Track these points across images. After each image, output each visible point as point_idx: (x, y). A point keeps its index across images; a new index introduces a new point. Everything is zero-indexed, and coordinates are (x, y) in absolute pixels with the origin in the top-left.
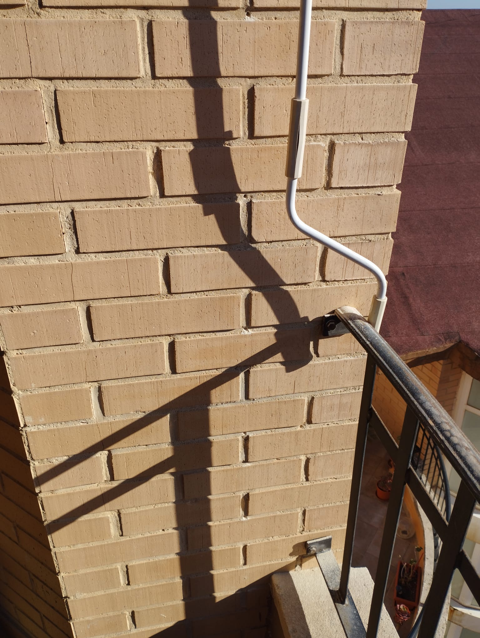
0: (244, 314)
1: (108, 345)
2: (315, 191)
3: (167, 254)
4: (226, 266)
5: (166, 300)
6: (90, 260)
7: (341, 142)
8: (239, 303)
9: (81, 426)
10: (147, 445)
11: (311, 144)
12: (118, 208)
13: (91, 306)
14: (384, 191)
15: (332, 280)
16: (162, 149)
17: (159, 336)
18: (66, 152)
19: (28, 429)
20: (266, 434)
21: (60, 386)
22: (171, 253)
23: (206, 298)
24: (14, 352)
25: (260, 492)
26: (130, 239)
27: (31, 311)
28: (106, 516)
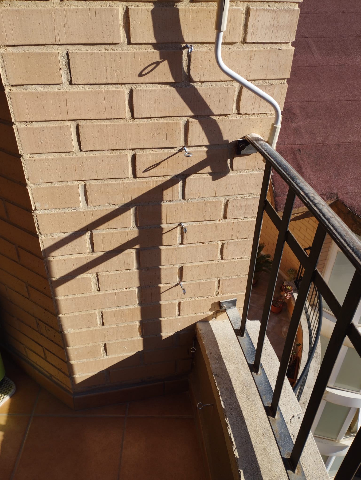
0: (183, 136)
1: (91, 154)
2: (235, 44)
3: (131, 88)
4: (172, 99)
5: (130, 123)
6: (79, 90)
7: (254, 8)
8: (180, 127)
9: (73, 212)
10: (116, 228)
11: (233, 8)
12: (98, 51)
13: (79, 124)
14: (283, 47)
15: (245, 113)
16: (129, 7)
17: (125, 149)
18: (64, 8)
19: (37, 212)
20: (196, 224)
21: (58, 183)
22: (134, 88)
23: (158, 122)
24: (28, 155)
25: (191, 265)
26: (106, 75)
27: (39, 126)
28: (89, 276)
